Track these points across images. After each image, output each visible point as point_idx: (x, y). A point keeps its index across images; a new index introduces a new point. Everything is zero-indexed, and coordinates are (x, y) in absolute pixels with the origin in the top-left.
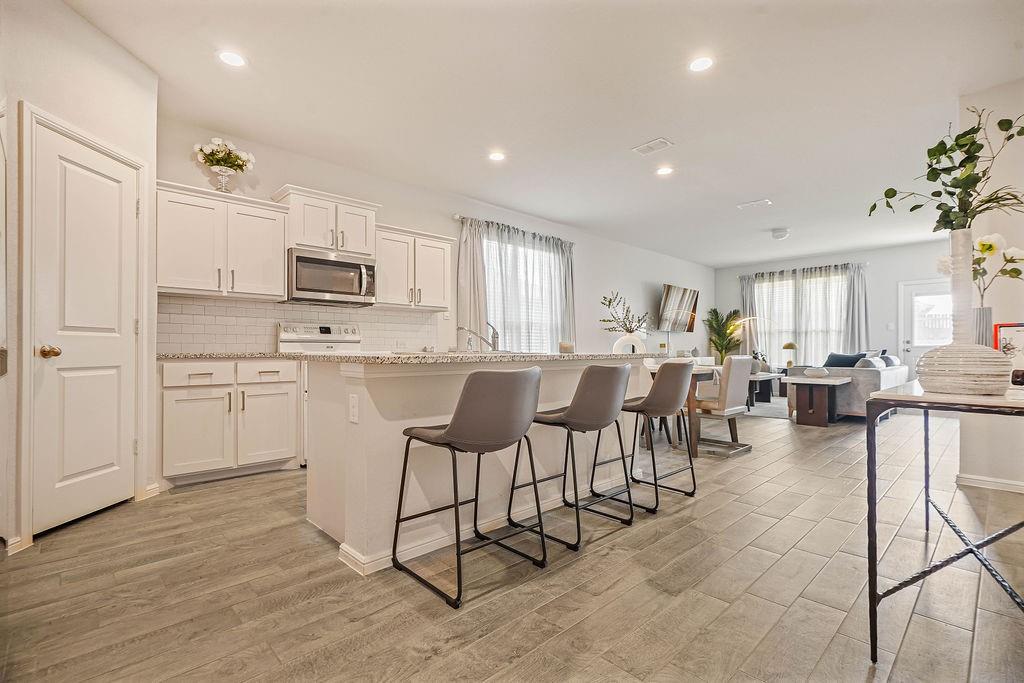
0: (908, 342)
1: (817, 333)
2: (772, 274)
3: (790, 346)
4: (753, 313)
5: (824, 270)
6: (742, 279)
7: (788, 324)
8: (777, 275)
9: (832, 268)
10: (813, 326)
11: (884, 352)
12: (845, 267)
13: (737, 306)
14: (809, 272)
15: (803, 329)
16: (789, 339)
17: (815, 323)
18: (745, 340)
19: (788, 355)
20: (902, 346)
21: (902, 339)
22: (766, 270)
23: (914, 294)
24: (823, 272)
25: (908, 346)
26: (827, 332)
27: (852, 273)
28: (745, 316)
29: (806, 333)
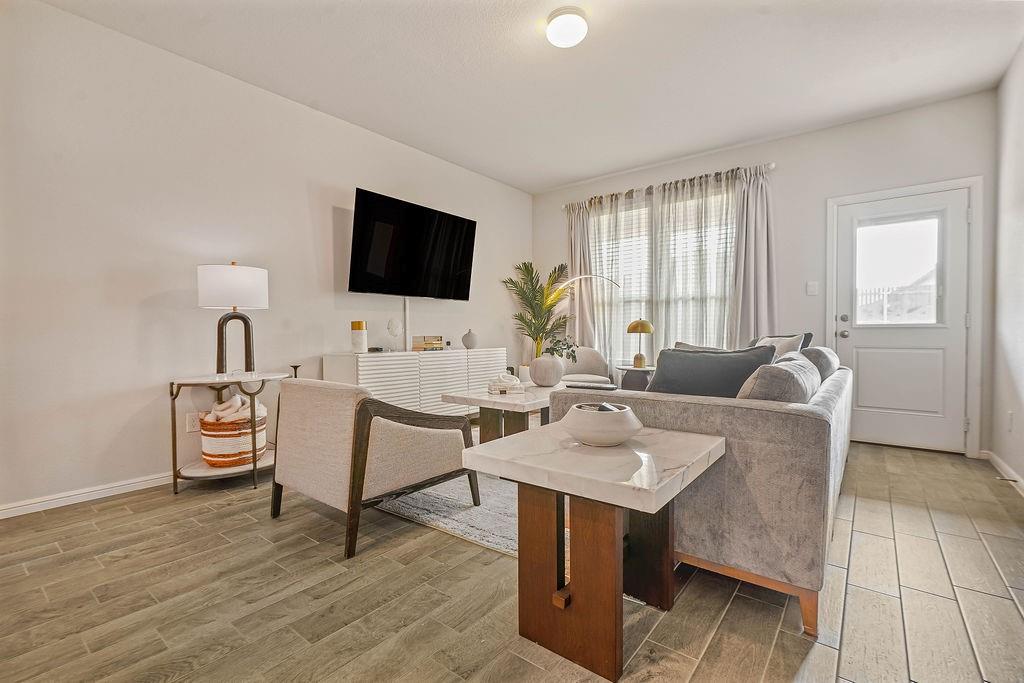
0: (844, 319)
1: (685, 301)
2: (614, 197)
3: (637, 328)
4: (585, 268)
5: (697, 184)
6: (570, 209)
7: (639, 288)
8: (622, 200)
9: (711, 180)
10: (679, 290)
11: (808, 337)
12: (733, 175)
13: (562, 258)
14: (673, 189)
15: (663, 296)
16: (639, 313)
17: (684, 284)
18: (573, 317)
19: (637, 344)
20: (832, 326)
21: (832, 313)
22: (605, 191)
23: (856, 221)
24: (697, 189)
25: (843, 327)
26: (702, 300)
27: (745, 186)
28: (573, 276)
29: (668, 303)
